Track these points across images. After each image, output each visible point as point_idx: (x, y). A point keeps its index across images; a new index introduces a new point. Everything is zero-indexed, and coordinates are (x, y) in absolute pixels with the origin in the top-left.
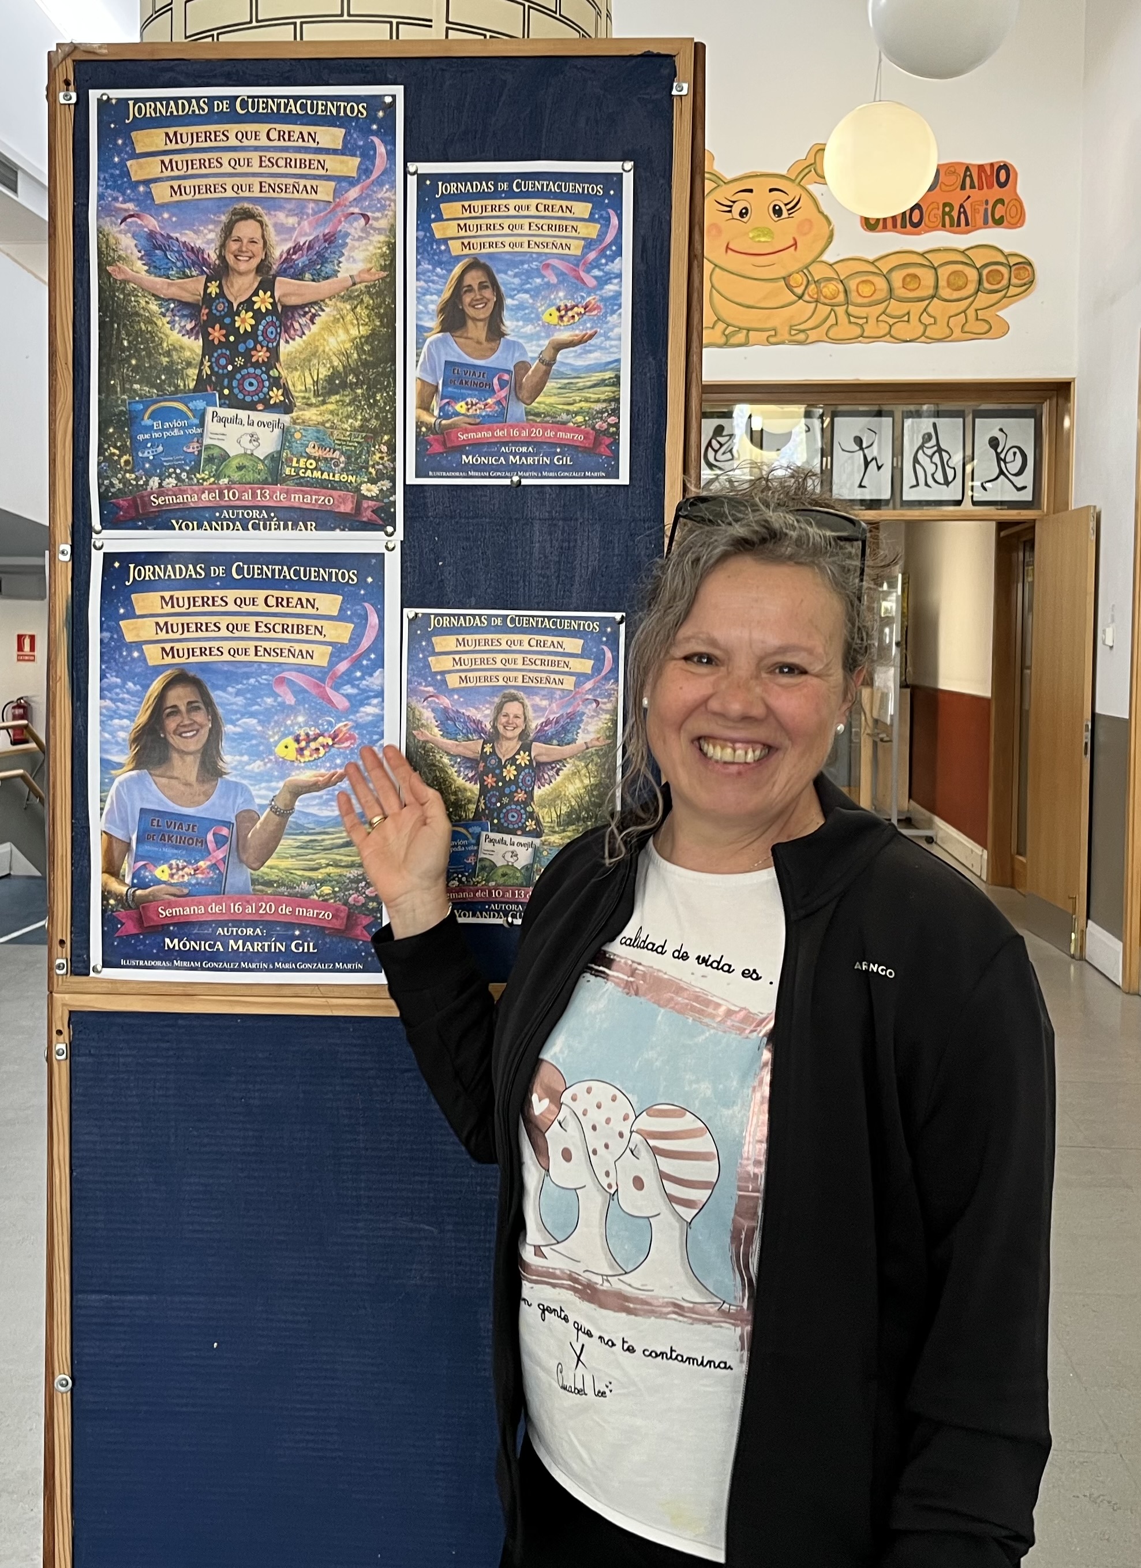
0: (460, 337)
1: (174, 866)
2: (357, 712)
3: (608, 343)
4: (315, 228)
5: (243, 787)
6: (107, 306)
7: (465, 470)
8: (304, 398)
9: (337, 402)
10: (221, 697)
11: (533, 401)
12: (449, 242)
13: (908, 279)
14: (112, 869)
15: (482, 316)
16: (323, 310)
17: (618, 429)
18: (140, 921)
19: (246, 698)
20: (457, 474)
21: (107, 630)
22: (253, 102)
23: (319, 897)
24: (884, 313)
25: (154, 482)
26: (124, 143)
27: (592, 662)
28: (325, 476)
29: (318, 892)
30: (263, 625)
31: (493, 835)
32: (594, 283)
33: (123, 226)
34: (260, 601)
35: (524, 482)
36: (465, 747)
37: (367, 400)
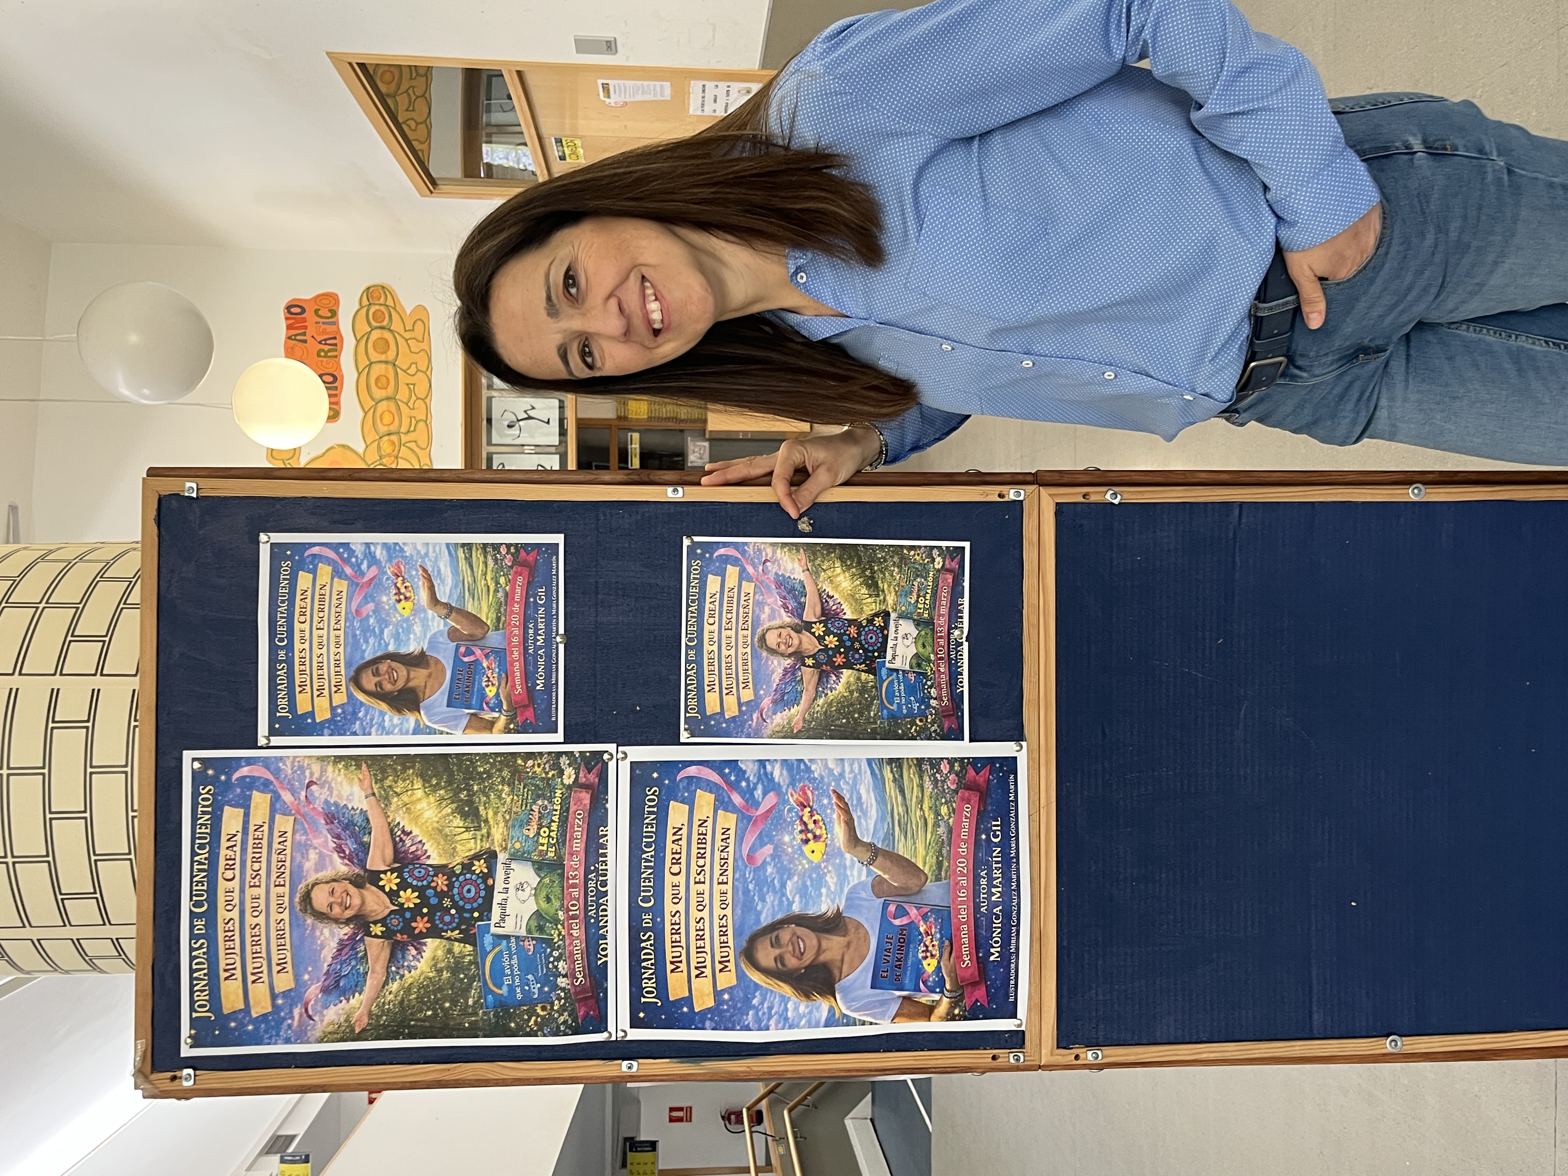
0: (424, 693)
1: (924, 955)
2: (779, 784)
3: (431, 555)
4: (321, 832)
5: (850, 892)
6: (395, 1032)
7: (550, 687)
8: (482, 840)
9: (485, 808)
10: (767, 916)
11: (486, 624)
12: (334, 705)
13: (380, 385)
14: (927, 1012)
15: (405, 673)
16: (399, 823)
17: (511, 545)
18: (974, 984)
19: (768, 892)
20: (554, 694)
21: (704, 1024)
22: (196, 895)
23: (950, 817)
24: (407, 404)
25: (562, 982)
26: (234, 1021)
27: (729, 566)
28: (556, 818)
29: (946, 818)
30: (698, 877)
31: (889, 656)
32: (374, 568)
33: (316, 1018)
34: (676, 880)
35: (561, 631)
36: (809, 683)
37: (483, 780)
